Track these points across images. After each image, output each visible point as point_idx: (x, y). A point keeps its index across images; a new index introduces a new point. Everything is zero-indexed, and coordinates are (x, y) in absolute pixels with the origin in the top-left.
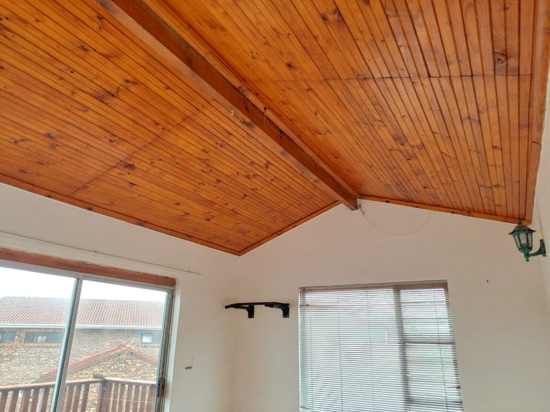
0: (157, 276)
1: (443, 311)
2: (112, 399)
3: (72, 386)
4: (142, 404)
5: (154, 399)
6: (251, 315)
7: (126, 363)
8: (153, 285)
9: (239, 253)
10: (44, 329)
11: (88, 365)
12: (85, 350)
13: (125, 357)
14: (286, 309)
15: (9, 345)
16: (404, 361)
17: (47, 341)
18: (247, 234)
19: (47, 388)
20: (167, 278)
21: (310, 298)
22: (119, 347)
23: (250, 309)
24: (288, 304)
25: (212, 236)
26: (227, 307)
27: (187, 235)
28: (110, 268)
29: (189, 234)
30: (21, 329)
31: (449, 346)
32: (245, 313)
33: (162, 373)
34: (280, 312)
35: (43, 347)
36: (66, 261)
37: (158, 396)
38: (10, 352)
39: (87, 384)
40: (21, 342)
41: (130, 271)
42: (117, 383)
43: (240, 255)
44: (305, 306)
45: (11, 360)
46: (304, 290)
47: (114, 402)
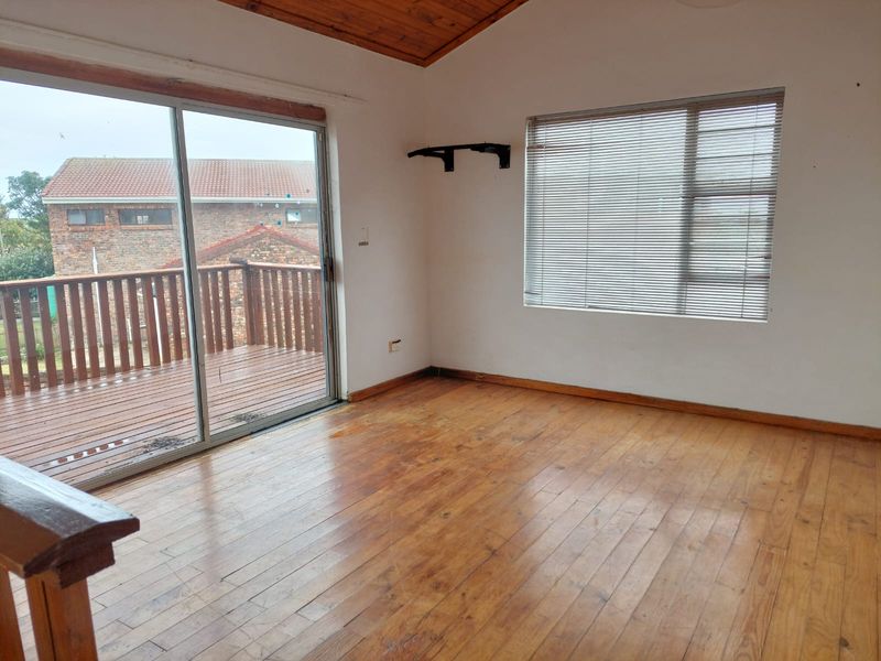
0: (295, 104)
1: (766, 142)
2: (262, 289)
3: (204, 272)
4: (305, 295)
5: (322, 285)
6: (449, 167)
7: (270, 250)
8: (291, 118)
9: (424, 60)
10: (142, 204)
11: (217, 252)
12: (209, 233)
13: (268, 241)
14: (504, 154)
15: (100, 228)
16: (688, 223)
17: (151, 221)
18: (437, 23)
19: (172, 276)
20: (311, 106)
21: (545, 134)
22: (257, 228)
23: (447, 156)
24: (509, 146)
25: (376, 29)
26: (410, 155)
27: (332, 27)
28: (220, 89)
29: (336, 26)
30: (110, 205)
31: (766, 198)
32: (440, 163)
33: (328, 251)
34: (495, 159)
35: (148, 230)
36: (147, 77)
37: (326, 279)
38: (106, 237)
39: (225, 271)
40: (115, 224)
41: (251, 95)
42: (265, 269)
43: (424, 66)
44: (535, 147)
45: (109, 249)
46: (535, 122)
47: (267, 293)
